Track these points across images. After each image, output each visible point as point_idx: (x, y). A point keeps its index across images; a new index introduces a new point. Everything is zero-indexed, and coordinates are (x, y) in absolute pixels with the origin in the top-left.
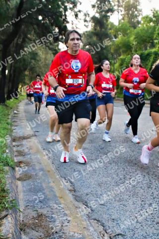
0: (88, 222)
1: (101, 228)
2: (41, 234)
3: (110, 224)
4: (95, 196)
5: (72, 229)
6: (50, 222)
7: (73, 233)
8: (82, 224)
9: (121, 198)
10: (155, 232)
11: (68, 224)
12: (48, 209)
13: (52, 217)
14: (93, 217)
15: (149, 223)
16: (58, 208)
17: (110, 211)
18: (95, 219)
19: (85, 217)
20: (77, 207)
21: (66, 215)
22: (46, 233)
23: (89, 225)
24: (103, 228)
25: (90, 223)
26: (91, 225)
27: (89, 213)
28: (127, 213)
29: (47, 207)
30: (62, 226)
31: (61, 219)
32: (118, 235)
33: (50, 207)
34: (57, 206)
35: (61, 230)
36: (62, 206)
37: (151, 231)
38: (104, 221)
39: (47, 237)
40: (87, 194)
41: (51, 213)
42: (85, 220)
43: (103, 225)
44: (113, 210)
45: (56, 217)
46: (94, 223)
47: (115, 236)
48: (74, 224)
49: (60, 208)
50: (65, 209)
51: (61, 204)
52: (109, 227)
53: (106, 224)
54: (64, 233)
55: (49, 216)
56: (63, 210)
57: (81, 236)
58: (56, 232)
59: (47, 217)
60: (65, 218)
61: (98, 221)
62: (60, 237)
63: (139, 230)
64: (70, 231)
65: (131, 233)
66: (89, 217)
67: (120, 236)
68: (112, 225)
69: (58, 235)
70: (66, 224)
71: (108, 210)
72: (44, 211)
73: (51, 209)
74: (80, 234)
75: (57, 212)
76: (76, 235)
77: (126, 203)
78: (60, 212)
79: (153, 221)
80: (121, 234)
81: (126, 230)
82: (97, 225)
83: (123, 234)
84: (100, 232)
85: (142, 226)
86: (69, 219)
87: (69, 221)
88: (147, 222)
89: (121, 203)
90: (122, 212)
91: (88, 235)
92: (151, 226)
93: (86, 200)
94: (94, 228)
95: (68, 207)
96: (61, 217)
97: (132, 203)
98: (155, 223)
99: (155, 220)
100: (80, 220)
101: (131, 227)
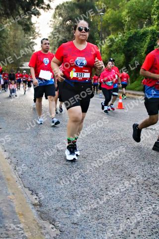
4: (67, 211)
9: (101, 214)
16: (16, 228)
17: (85, 232)
20: (41, 228)
27: (57, 235)
33: (5, 227)
34: (14, 226)
36: (21, 226)
40: (56, 210)
44: (88, 231)
49: (19, 229)
50: (24, 230)
51: (20, 224)
56: (22, 232)
71: (82, 230)
73: (7, 230)
75: (13, 235)
77: (107, 222)
78: (18, 234)
89: (100, 221)
95: (29, 228)
97: (114, 221)
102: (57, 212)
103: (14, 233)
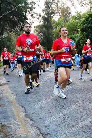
1: (38, 131)
2: (2, 136)
3: (44, 129)
4: (37, 114)
5: (21, 132)
6: (9, 129)
7: (21, 134)
8: (27, 129)
9: (52, 115)
11: (19, 130)
12: (9, 122)
13: (10, 127)
15: (66, 127)
16: (15, 121)
18: (35, 127)
19: (29, 126)
20: (26, 121)
21: (18, 125)
22: (5, 135)
24: (39, 131)
27: (33, 123)
28: (55, 123)
29: (8, 121)
30: (15, 131)
31: (15, 127)
32: (48, 134)
33: (10, 121)
34: (14, 120)
35: (14, 133)
36: (17, 120)
38: (40, 127)
39: (5, 137)
41: (10, 124)
42: (30, 127)
43: (40, 129)
45: (13, 126)
47: (46, 134)
48: (23, 129)
52: (43, 130)
53: (41, 128)
54: (15, 135)
55: (8, 126)
57: (25, 136)
58: (11, 134)
59: (7, 126)
60: (17, 127)
61: (37, 127)
62: (13, 137)
63: (60, 131)
64: (19, 133)
65: (56, 133)
66: (32, 125)
67: (48, 135)
68: (45, 129)
69: (12, 136)
70: (18, 129)
71: (44, 121)
72: (6, 124)
73: (10, 122)
74: (25, 134)
75: (13, 124)
76: (23, 135)
79: (69, 126)
80: (49, 134)
81: (53, 132)
82: (36, 129)
83: (50, 133)
84: (37, 133)
85: (62, 129)
86: (20, 127)
87: (20, 128)
88: (65, 127)
91: (30, 135)
92: (68, 128)
93: (32, 116)
94: (34, 131)
95: (20, 121)
96: (15, 126)
98: (70, 127)
99: (70, 125)
100: (26, 127)
101: (55, 130)
102: (33, 114)
103: (14, 123)
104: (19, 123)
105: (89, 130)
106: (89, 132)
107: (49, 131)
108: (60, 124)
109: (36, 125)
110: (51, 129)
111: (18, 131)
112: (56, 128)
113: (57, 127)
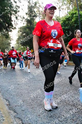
0: (14, 120)
1: (20, 122)
3: (25, 119)
4: (20, 106)
8: (11, 121)
9: (33, 106)
10: (48, 121)
14: (17, 117)
17: (27, 113)
19: (13, 117)
20: (9, 113)
21: (3, 117)
23: (14, 121)
25: (15, 120)
26: (15, 121)
27: (15, 115)
28: (35, 114)
36: (1, 112)
37: (46, 121)
38: (22, 119)
43: (22, 120)
46: (17, 120)
48: (6, 121)
52: (24, 121)
53: (23, 119)
60: (2, 119)
61: (19, 118)
63: (40, 121)
65: (36, 123)
66: (15, 117)
70: (2, 121)
71: (25, 113)
77: (36, 109)
81: (33, 122)
82: (19, 120)
83: (31, 123)
85: (41, 119)
86: (4, 118)
87: (4, 119)
88: (44, 117)
89: (33, 109)
90: (32, 113)
93: (15, 109)
94: (16, 122)
95: (4, 113)
97: (38, 109)
98: (48, 117)
99: (49, 116)
100: (10, 119)
101: (36, 120)
102: (16, 107)
104: (3, 115)
105: (65, 120)
106: (65, 121)
107: (30, 121)
108: (39, 115)
109: (18, 116)
110: (31, 120)
111: (2, 122)
112: (36, 119)
113: (37, 117)
